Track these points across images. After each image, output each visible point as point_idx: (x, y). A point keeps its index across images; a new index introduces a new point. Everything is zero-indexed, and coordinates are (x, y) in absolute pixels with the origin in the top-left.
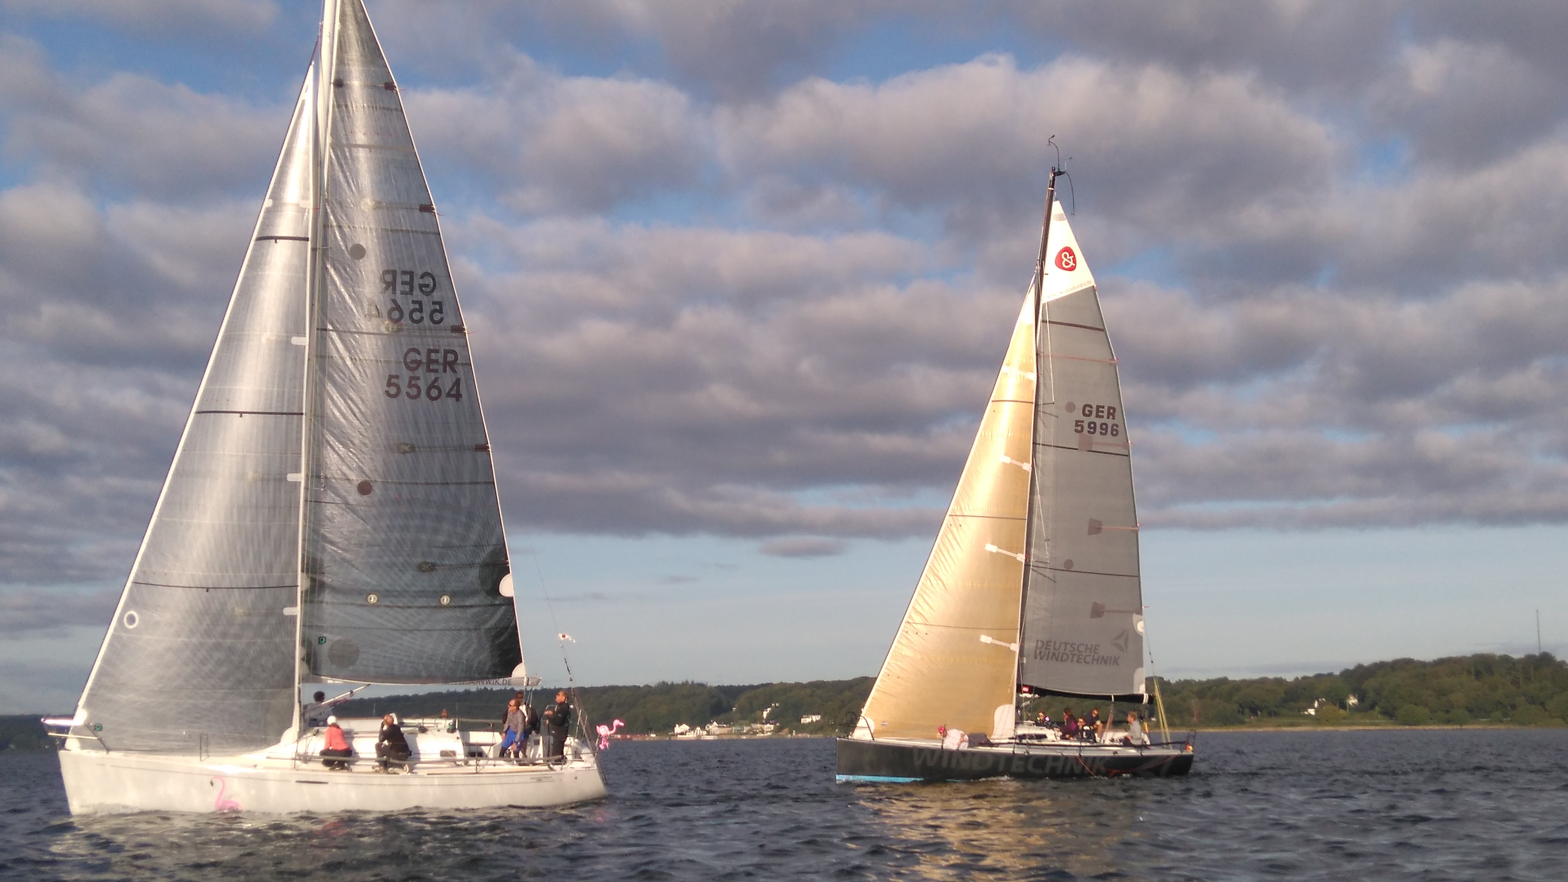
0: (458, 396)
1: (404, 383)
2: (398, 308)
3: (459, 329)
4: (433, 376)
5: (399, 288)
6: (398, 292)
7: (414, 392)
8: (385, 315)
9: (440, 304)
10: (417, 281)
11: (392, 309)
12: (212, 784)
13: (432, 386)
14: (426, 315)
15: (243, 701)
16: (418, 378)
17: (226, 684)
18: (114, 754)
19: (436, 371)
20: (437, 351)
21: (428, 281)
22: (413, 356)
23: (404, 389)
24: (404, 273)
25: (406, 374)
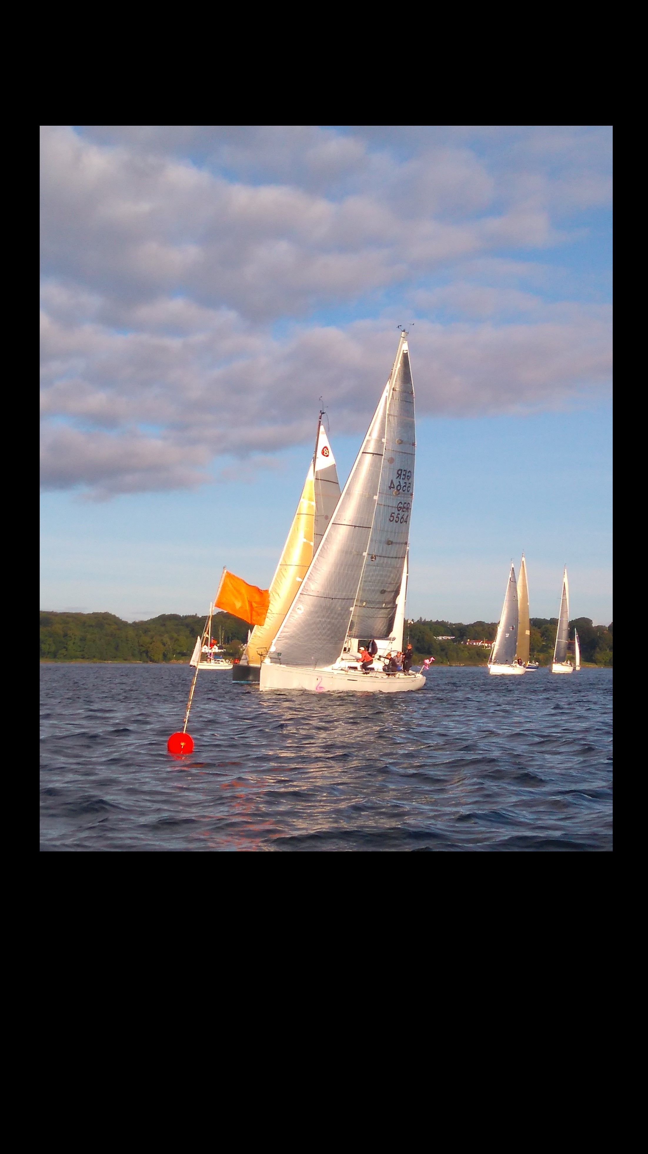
0: (406, 522)
1: (395, 516)
2: (400, 485)
3: (412, 495)
4: (403, 513)
5: (402, 477)
6: (401, 478)
7: (397, 519)
8: (396, 488)
9: (410, 483)
10: (407, 474)
11: (398, 485)
12: (317, 679)
13: (402, 518)
14: (406, 488)
15: (331, 645)
16: (399, 514)
17: (328, 638)
18: (281, 666)
19: (404, 511)
20: (406, 503)
21: (409, 474)
22: (401, 505)
23: (395, 519)
24: (404, 470)
25: (397, 512)
